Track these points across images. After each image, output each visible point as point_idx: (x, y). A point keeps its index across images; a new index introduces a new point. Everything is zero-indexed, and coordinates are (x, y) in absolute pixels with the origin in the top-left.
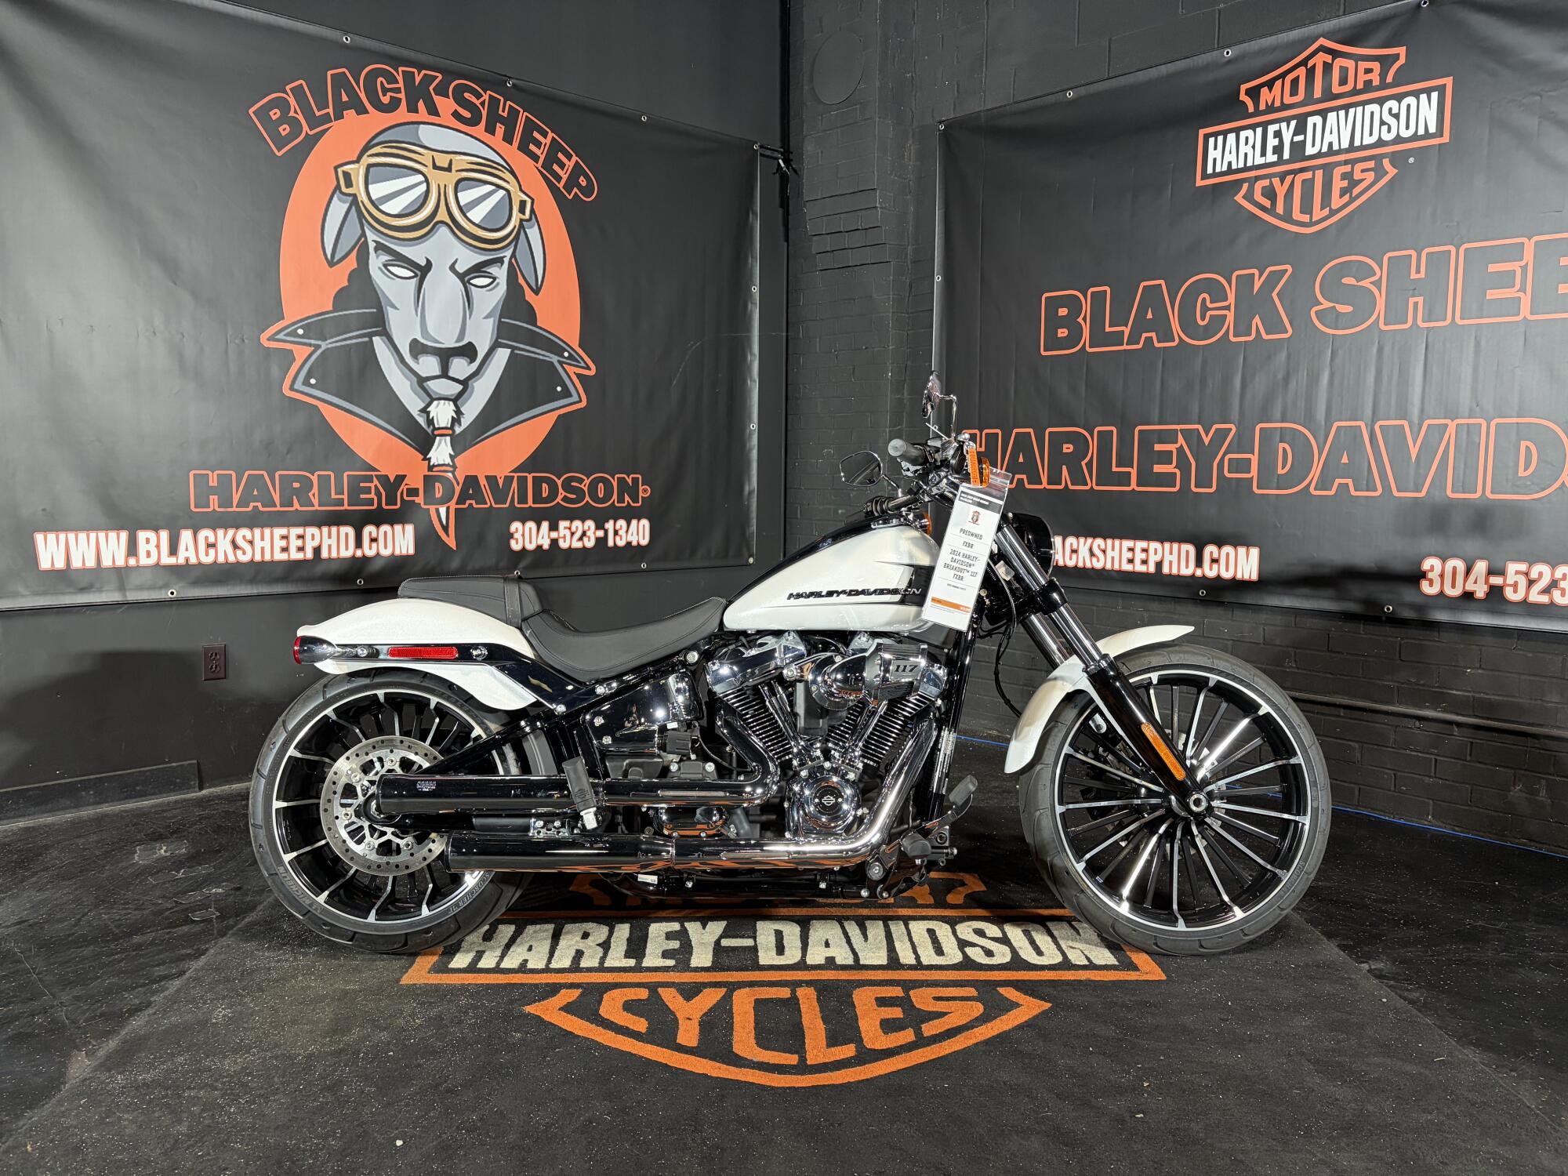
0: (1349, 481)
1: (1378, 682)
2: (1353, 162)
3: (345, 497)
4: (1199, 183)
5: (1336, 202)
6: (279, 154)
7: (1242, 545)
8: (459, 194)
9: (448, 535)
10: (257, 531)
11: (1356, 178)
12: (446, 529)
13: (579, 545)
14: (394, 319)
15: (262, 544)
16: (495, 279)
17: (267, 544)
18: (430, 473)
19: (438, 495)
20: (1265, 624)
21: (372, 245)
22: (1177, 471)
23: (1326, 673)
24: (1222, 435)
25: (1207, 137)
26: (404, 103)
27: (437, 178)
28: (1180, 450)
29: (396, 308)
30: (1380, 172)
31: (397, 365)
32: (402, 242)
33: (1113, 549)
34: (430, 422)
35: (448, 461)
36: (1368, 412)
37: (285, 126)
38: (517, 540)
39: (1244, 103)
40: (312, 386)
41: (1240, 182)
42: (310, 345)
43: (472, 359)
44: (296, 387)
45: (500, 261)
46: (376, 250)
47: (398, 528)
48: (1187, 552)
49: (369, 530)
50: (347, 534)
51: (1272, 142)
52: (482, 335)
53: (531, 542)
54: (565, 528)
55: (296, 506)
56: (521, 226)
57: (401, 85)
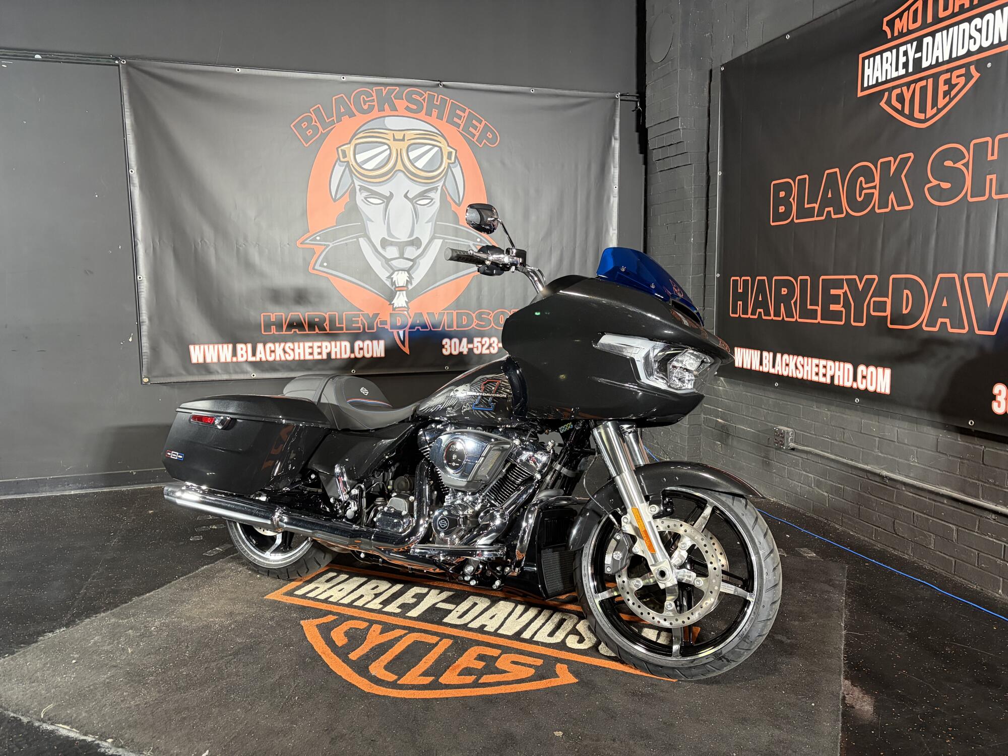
0: (947, 321)
1: (970, 480)
2: (950, 70)
3: (344, 326)
4: (860, 94)
5: (941, 102)
6: (307, 146)
7: (881, 366)
8: (409, 153)
9: (404, 346)
10: (296, 344)
11: (953, 82)
12: (403, 343)
13: (487, 352)
14: (370, 227)
15: (299, 351)
16: (432, 199)
17: (301, 351)
18: (394, 312)
19: (398, 324)
20: (898, 427)
21: (358, 188)
22: (843, 309)
23: (936, 469)
24: (869, 282)
25: (864, 59)
26: (376, 107)
27: (395, 146)
28: (845, 293)
29: (373, 222)
30: (968, 76)
31: (375, 254)
32: (375, 184)
33: (808, 365)
34: (393, 283)
35: (405, 305)
36: (960, 266)
37: (310, 130)
38: (446, 349)
39: (885, 32)
40: (324, 267)
41: (884, 91)
42: (325, 245)
43: (419, 247)
44: (316, 268)
45: (436, 189)
46: (360, 191)
47: (375, 342)
48: (848, 369)
49: (358, 344)
50: (345, 346)
51: (902, 59)
52: (424, 232)
53: (455, 350)
54: (478, 342)
55: (317, 331)
56: (449, 167)
57: (375, 97)
